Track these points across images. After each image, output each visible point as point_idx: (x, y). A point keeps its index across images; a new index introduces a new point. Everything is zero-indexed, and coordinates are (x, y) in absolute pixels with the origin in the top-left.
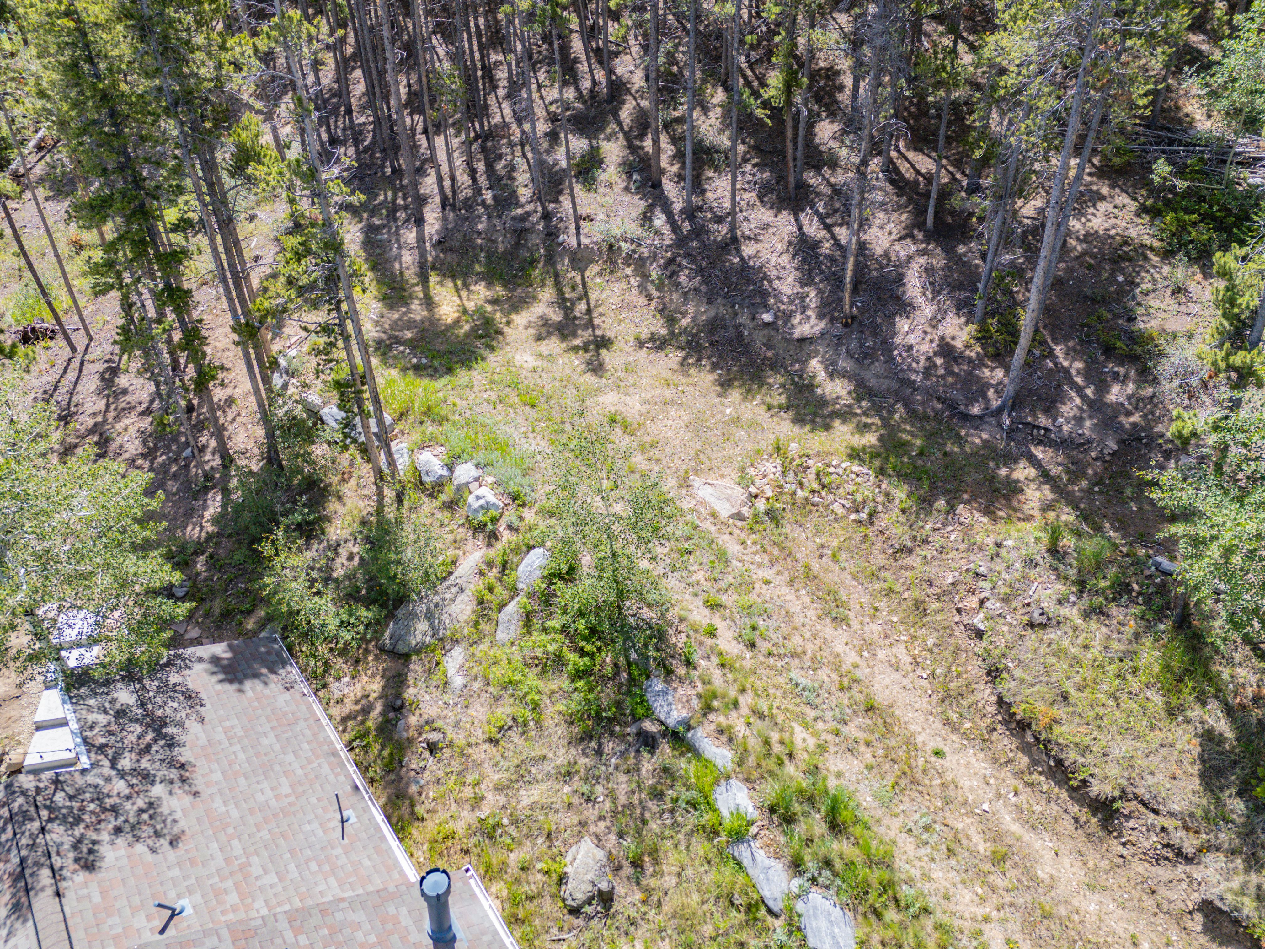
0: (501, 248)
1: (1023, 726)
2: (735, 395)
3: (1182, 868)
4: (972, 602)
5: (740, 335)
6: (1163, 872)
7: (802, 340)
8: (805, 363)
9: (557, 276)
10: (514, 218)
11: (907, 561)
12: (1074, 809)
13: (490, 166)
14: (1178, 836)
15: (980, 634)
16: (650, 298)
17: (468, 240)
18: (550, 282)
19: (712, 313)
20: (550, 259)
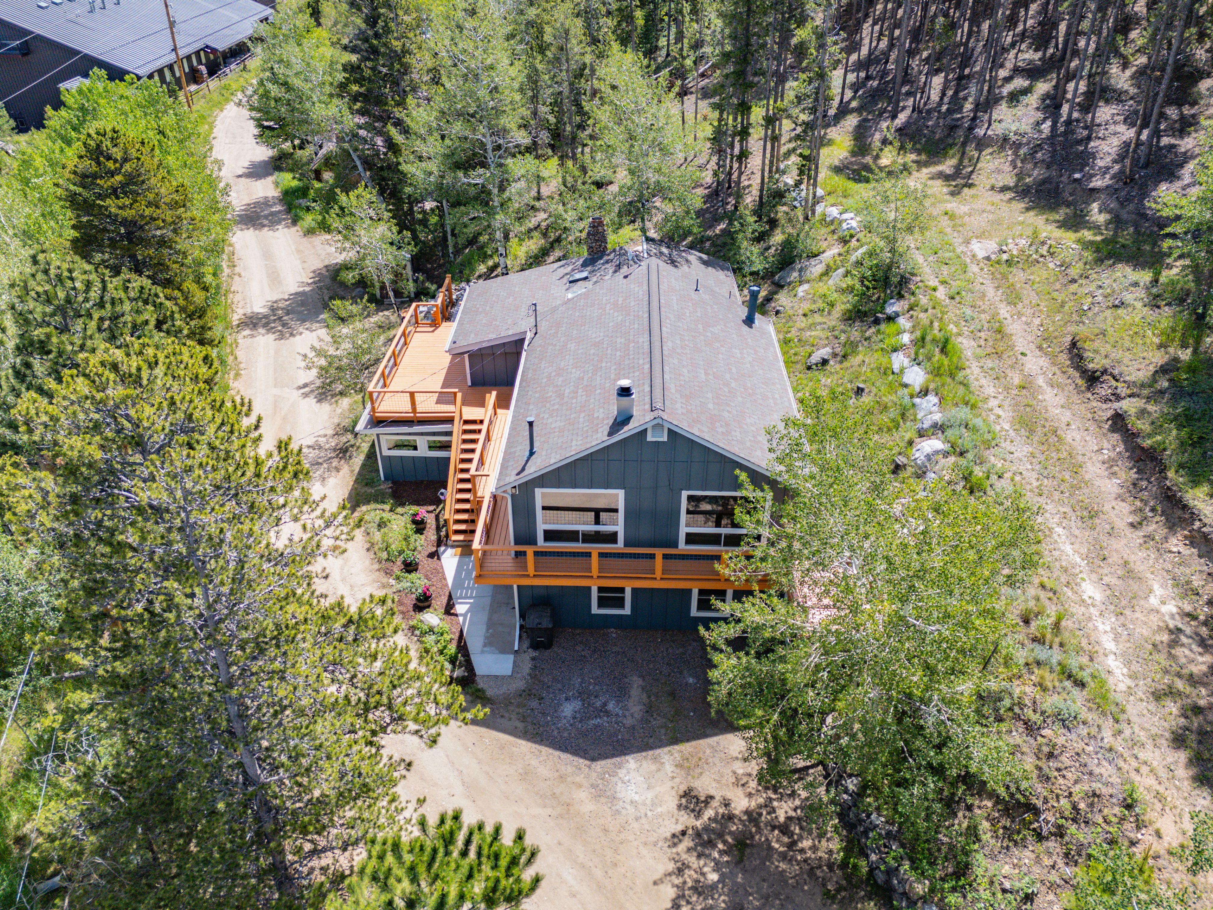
0: (937, 136)
2: (1031, 213)
5: (1057, 185)
6: (1104, 405)
7: (1093, 190)
9: (964, 153)
10: (953, 119)
13: (956, 93)
14: (1121, 390)
16: (1015, 167)
17: (919, 130)
18: (958, 156)
20: (964, 144)
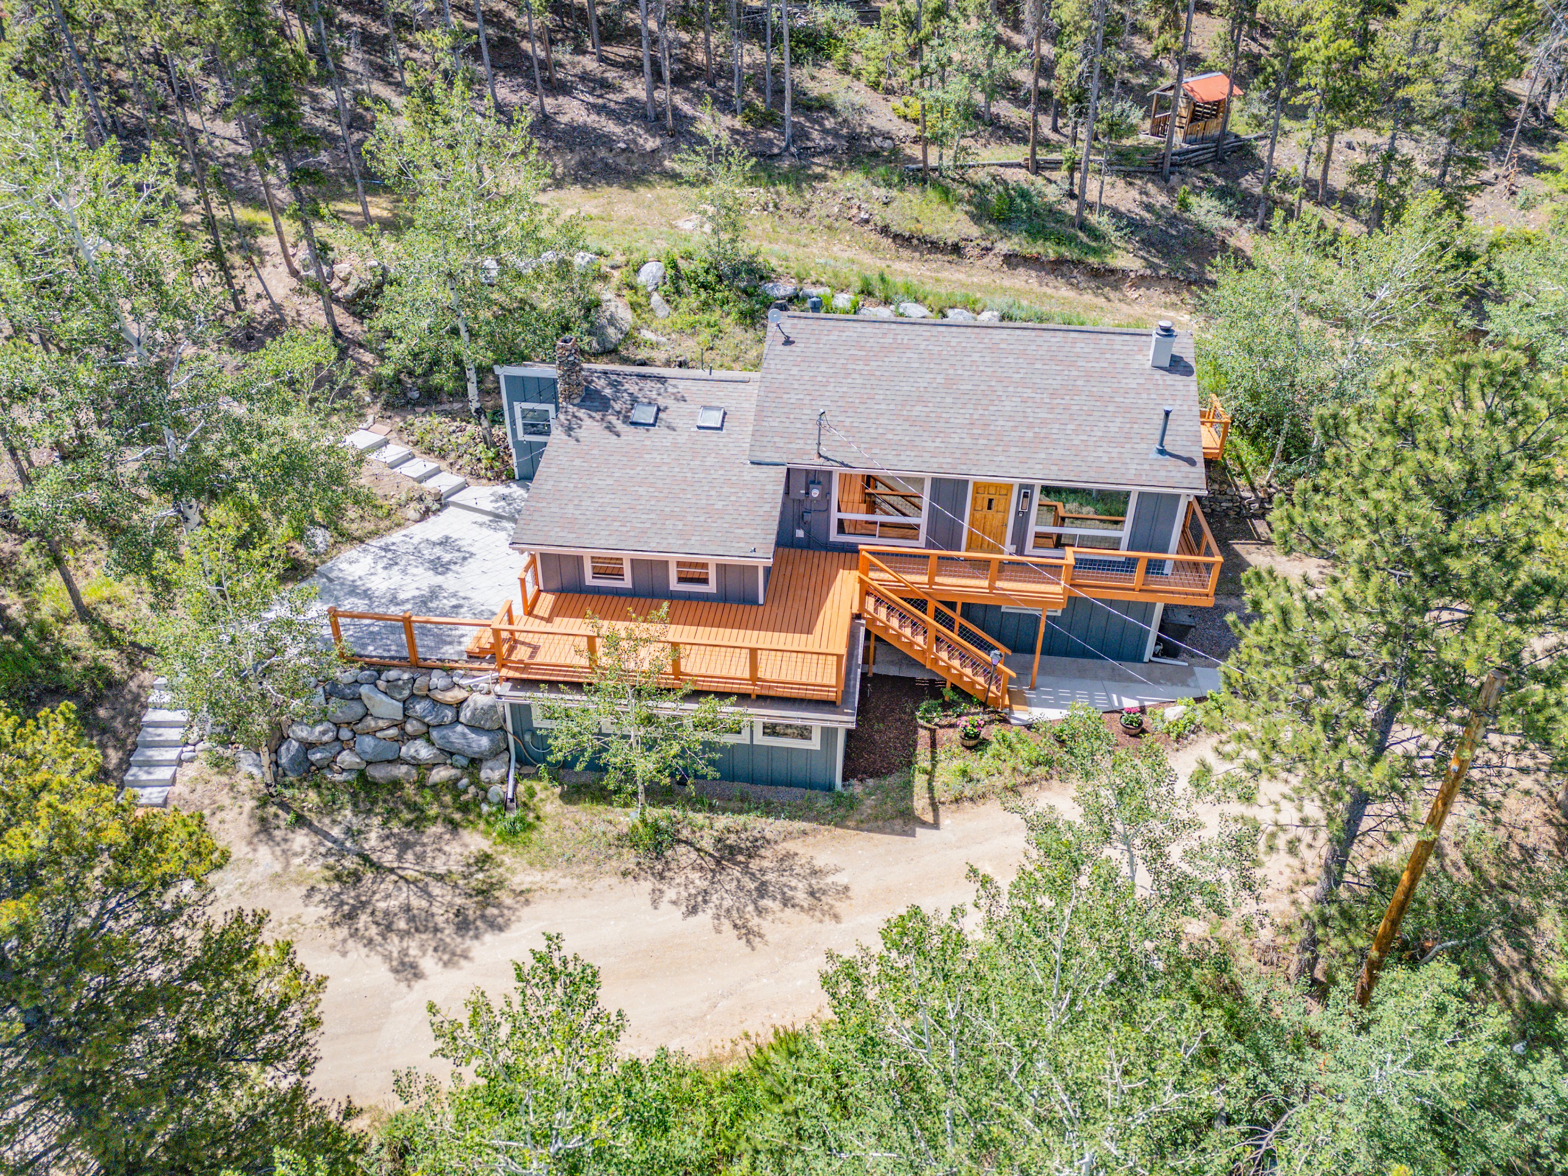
1: (909, 239)
3: (991, 254)
4: (855, 211)
5: (607, 164)
6: (986, 259)
7: (653, 151)
8: (661, 165)
11: (810, 214)
12: (946, 258)
14: (984, 244)
15: (867, 221)
19: (577, 158)
